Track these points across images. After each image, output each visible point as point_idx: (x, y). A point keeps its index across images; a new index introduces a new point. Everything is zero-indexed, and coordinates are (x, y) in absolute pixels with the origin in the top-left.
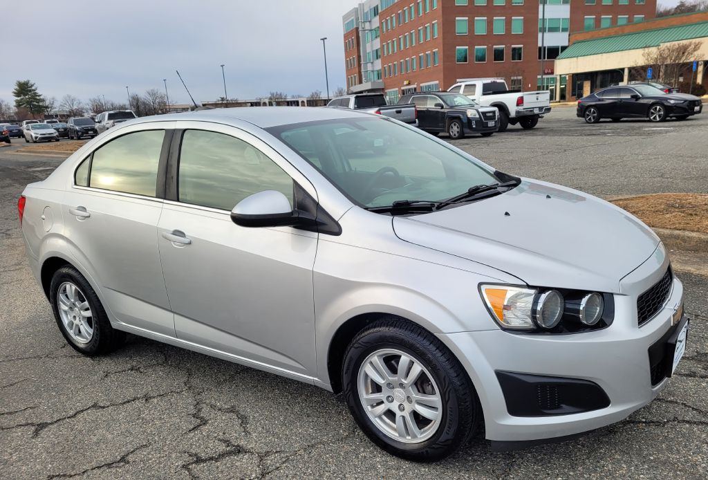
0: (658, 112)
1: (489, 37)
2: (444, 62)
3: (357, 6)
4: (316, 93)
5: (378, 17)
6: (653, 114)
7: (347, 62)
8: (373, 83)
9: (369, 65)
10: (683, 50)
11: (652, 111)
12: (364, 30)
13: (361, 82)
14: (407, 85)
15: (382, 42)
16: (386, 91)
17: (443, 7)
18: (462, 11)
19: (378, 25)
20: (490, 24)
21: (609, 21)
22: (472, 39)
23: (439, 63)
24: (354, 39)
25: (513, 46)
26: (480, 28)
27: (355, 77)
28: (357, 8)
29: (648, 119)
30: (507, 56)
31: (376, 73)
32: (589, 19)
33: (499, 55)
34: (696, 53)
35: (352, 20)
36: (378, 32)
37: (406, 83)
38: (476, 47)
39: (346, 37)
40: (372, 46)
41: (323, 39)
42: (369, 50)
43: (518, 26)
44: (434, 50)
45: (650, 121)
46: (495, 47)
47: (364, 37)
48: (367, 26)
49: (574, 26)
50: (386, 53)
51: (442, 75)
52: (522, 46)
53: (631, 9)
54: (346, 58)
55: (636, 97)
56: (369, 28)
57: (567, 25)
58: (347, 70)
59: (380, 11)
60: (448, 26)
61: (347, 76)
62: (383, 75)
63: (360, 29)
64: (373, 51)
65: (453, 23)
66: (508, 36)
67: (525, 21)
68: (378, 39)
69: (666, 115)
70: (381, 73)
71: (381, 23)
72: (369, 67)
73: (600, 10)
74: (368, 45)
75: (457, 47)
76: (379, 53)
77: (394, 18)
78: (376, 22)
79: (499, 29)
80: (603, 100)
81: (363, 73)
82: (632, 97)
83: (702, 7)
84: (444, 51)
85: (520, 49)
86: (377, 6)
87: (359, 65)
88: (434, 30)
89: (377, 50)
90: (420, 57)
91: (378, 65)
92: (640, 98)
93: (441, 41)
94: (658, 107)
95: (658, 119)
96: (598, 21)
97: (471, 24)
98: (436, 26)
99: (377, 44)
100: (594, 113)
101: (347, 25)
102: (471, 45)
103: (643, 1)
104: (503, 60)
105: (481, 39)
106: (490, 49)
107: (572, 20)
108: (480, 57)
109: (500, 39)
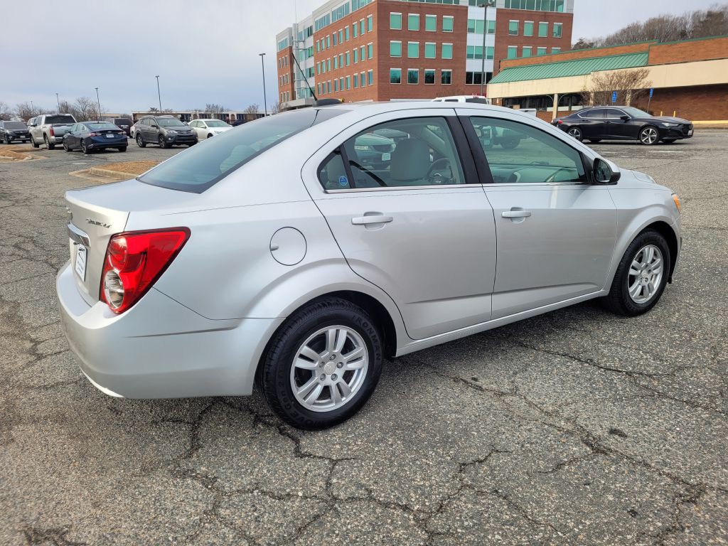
0: (651, 135)
1: (421, 61)
2: (379, 81)
3: (291, 26)
5: (312, 37)
6: (644, 136)
7: (279, 78)
8: (307, 100)
9: (302, 82)
11: (644, 133)
12: (298, 49)
13: (294, 98)
15: (315, 61)
17: (378, 30)
18: (396, 35)
19: (312, 44)
20: (422, 48)
21: (529, 51)
22: (404, 61)
23: (374, 83)
24: (288, 57)
25: (443, 70)
26: (413, 52)
27: (288, 93)
28: (291, 28)
29: (639, 141)
30: (437, 80)
31: (309, 91)
32: (512, 49)
33: (430, 79)
34: (643, 81)
35: (286, 39)
36: (309, 53)
37: (340, 100)
38: (409, 69)
39: (279, 55)
40: (306, 64)
41: (262, 55)
42: (302, 68)
43: (447, 54)
44: (369, 71)
45: (641, 144)
46: (426, 70)
47: (298, 54)
48: (301, 45)
49: (499, 55)
50: (319, 72)
51: (376, 95)
52: (450, 70)
53: (549, 42)
54: (279, 74)
55: (625, 119)
56: (303, 48)
57: (492, 53)
58: (280, 87)
59: (314, 32)
60: (383, 48)
61: (280, 92)
63: (294, 47)
64: (306, 70)
65: (388, 45)
66: (438, 60)
67: (455, 48)
68: (312, 58)
69: (659, 138)
70: (314, 91)
71: (315, 43)
72: (303, 84)
73: (520, 40)
74: (302, 63)
75: (391, 69)
76: (313, 72)
77: (329, 39)
78: (310, 42)
79: (430, 53)
80: (587, 121)
81: (296, 90)
82: (622, 118)
84: (379, 73)
85: (449, 73)
86: (311, 27)
87: (293, 82)
89: (310, 69)
90: (355, 77)
91: (312, 82)
92: (629, 120)
93: (376, 62)
94: (651, 130)
95: (651, 142)
96: (520, 52)
97: (405, 48)
98: (371, 48)
99: (311, 63)
101: (280, 44)
102: (404, 68)
103: (559, 34)
104: (433, 83)
105: (414, 62)
106: (422, 72)
107: (497, 48)
108: (413, 79)
109: (431, 63)
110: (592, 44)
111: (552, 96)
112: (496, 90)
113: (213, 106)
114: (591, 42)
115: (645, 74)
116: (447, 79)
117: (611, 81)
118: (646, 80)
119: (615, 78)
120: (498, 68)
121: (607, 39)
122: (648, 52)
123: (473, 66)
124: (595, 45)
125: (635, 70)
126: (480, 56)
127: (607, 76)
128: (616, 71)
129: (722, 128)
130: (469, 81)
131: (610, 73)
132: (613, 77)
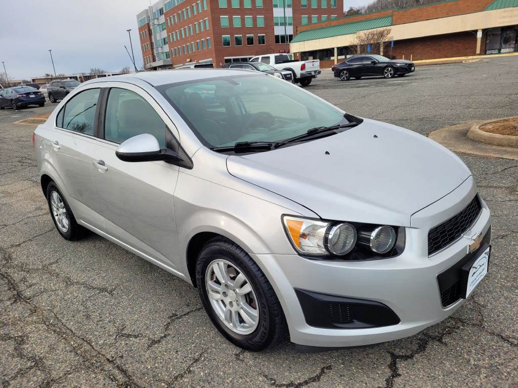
0: (389, 72)
1: (243, 29)
2: (215, 45)
3: (147, 8)
4: (126, 68)
5: (163, 16)
6: (386, 73)
7: (142, 47)
8: (164, 61)
9: (160, 49)
10: (382, 35)
11: (385, 71)
12: (154, 25)
13: (154, 60)
14: (189, 62)
15: (168, 33)
16: (174, 66)
17: (211, 9)
18: (224, 11)
19: (164, 21)
20: (243, 20)
21: (316, 18)
22: (231, 30)
23: (212, 47)
24: (147, 31)
25: (259, 35)
26: (237, 23)
27: (149, 57)
28: (147, 10)
29: (383, 76)
30: (256, 41)
31: (165, 55)
32: (304, 19)
33: (250, 41)
34: (388, 36)
35: (144, 18)
36: (164, 27)
37: (188, 60)
38: (235, 35)
39: (140, 29)
40: (161, 36)
41: (129, 31)
42: (158, 38)
43: (261, 23)
44: (207, 38)
45: (385, 78)
46: (247, 35)
47: (154, 29)
48: (156, 22)
49: (296, 23)
50: (171, 40)
51: (214, 55)
52: (264, 35)
53: (329, 11)
54: (142, 44)
55: (374, 63)
56: (158, 24)
57: (291, 21)
58: (143, 53)
59: (164, 12)
60: (215, 22)
61: (143, 57)
62: (171, 55)
63: (151, 24)
64: (161, 39)
65: (219, 19)
66: (255, 28)
67: (265, 19)
68: (165, 31)
69: (395, 73)
70: (169, 54)
71: (166, 20)
72: (160, 50)
73: (309, 11)
74: (158, 35)
75: (223, 36)
76: (167, 40)
77: (176, 17)
78: (162, 19)
79: (249, 23)
80: (352, 65)
81: (155, 54)
82: (372, 62)
83: (363, 11)
84: (214, 39)
85: (263, 36)
86: (162, 9)
87: (152, 49)
88: (206, 24)
89: (164, 39)
90: (197, 43)
91: (166, 48)
92: (377, 63)
93: (212, 31)
94: (390, 69)
95: (390, 76)
96: (310, 19)
97: (231, 20)
98: (207, 22)
99: (164, 34)
100: (346, 74)
101: (140, 21)
102: (232, 35)
103: (335, 5)
104: (253, 44)
105: (238, 30)
106: (244, 36)
107: (294, 18)
108: (238, 41)
109: (250, 30)
110: (358, 10)
111: (333, 49)
112: (296, 47)
113: (95, 70)
115: (389, 32)
116: (262, 40)
119: (370, 35)
120: (296, 31)
121: (368, 7)
122: (392, 16)
123: (279, 31)
124: (361, 11)
125: (382, 29)
126: (284, 24)
128: (370, 30)
129: (437, 64)
130: (277, 41)
132: (368, 34)
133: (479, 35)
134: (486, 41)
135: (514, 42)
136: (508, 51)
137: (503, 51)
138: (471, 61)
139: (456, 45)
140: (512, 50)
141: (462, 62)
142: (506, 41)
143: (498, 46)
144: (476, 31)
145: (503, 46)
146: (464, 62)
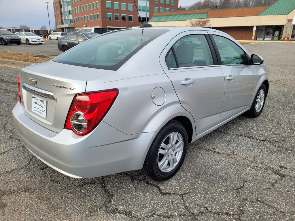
1: (119, 11)
2: (102, 18)
4: (44, 27)
7: (55, 14)
8: (69, 25)
9: (66, 17)
12: (63, 1)
13: (62, 24)
14: (85, 27)
15: (72, 7)
16: (75, 29)
20: (120, 5)
21: (163, 10)
22: (113, 10)
23: (100, 19)
24: (58, 5)
25: (129, 15)
26: (116, 7)
27: (59, 21)
30: (127, 19)
31: (70, 21)
32: (156, 8)
33: (124, 18)
37: (84, 26)
38: (115, 14)
39: (54, 3)
40: (67, 9)
41: (47, 3)
42: (66, 10)
43: (130, 8)
44: (97, 13)
46: (122, 15)
47: (63, 4)
49: (151, 11)
50: (74, 12)
51: (101, 24)
52: (132, 15)
53: (170, 6)
54: (55, 13)
56: (66, 1)
57: (148, 9)
58: (55, 18)
61: (55, 21)
62: (73, 22)
63: (61, 1)
64: (68, 11)
65: (105, 3)
66: (127, 11)
67: (133, 6)
68: (70, 6)
70: (72, 21)
72: (67, 18)
73: (159, 5)
74: (66, 8)
75: (107, 13)
76: (71, 12)
79: (123, 7)
81: (63, 20)
84: (102, 14)
85: (132, 16)
87: (61, 16)
88: (97, 5)
89: (70, 11)
90: (91, 16)
91: (71, 17)
93: (100, 10)
96: (159, 9)
97: (112, 4)
98: (98, 3)
99: (70, 8)
102: (113, 13)
103: (174, 3)
104: (125, 20)
105: (117, 11)
106: (120, 15)
107: (150, 7)
108: (117, 18)
109: (124, 12)
113: (23, 26)
114: (184, 7)
116: (130, 19)
117: (197, 23)
118: (209, 24)
119: (198, 22)
120: (151, 16)
121: (190, 7)
122: (207, 13)
123: (142, 14)
124: (186, 9)
125: (205, 19)
126: (143, 10)
127: (195, 21)
128: (198, 19)
130: (140, 20)
131: (196, 20)
132: (197, 22)
133: (255, 29)
134: (257, 33)
135: (272, 35)
136: (268, 40)
137: (265, 39)
138: (254, 43)
139: (241, 33)
140: (270, 39)
141: (249, 43)
142: (268, 34)
143: (263, 36)
144: (253, 27)
145: (266, 36)
146: (250, 43)
